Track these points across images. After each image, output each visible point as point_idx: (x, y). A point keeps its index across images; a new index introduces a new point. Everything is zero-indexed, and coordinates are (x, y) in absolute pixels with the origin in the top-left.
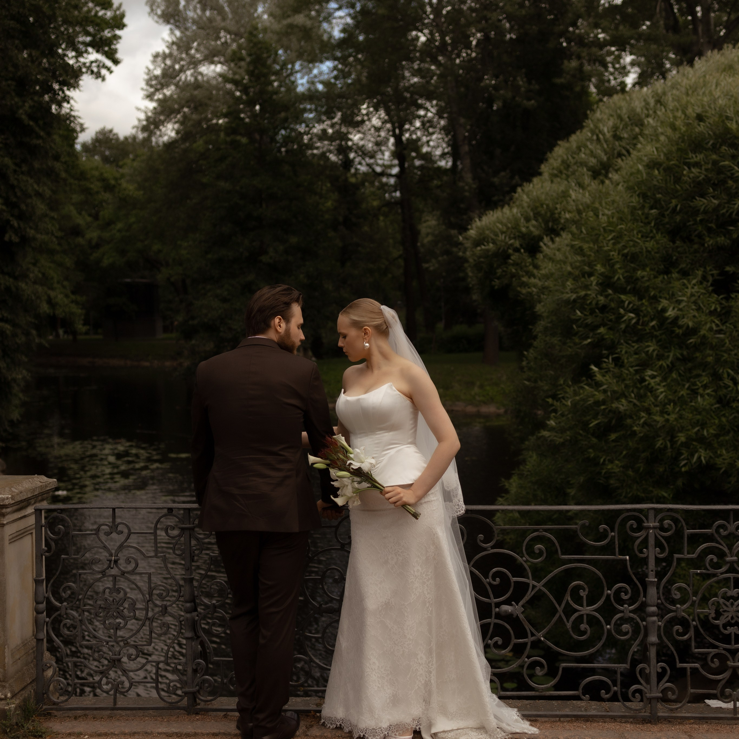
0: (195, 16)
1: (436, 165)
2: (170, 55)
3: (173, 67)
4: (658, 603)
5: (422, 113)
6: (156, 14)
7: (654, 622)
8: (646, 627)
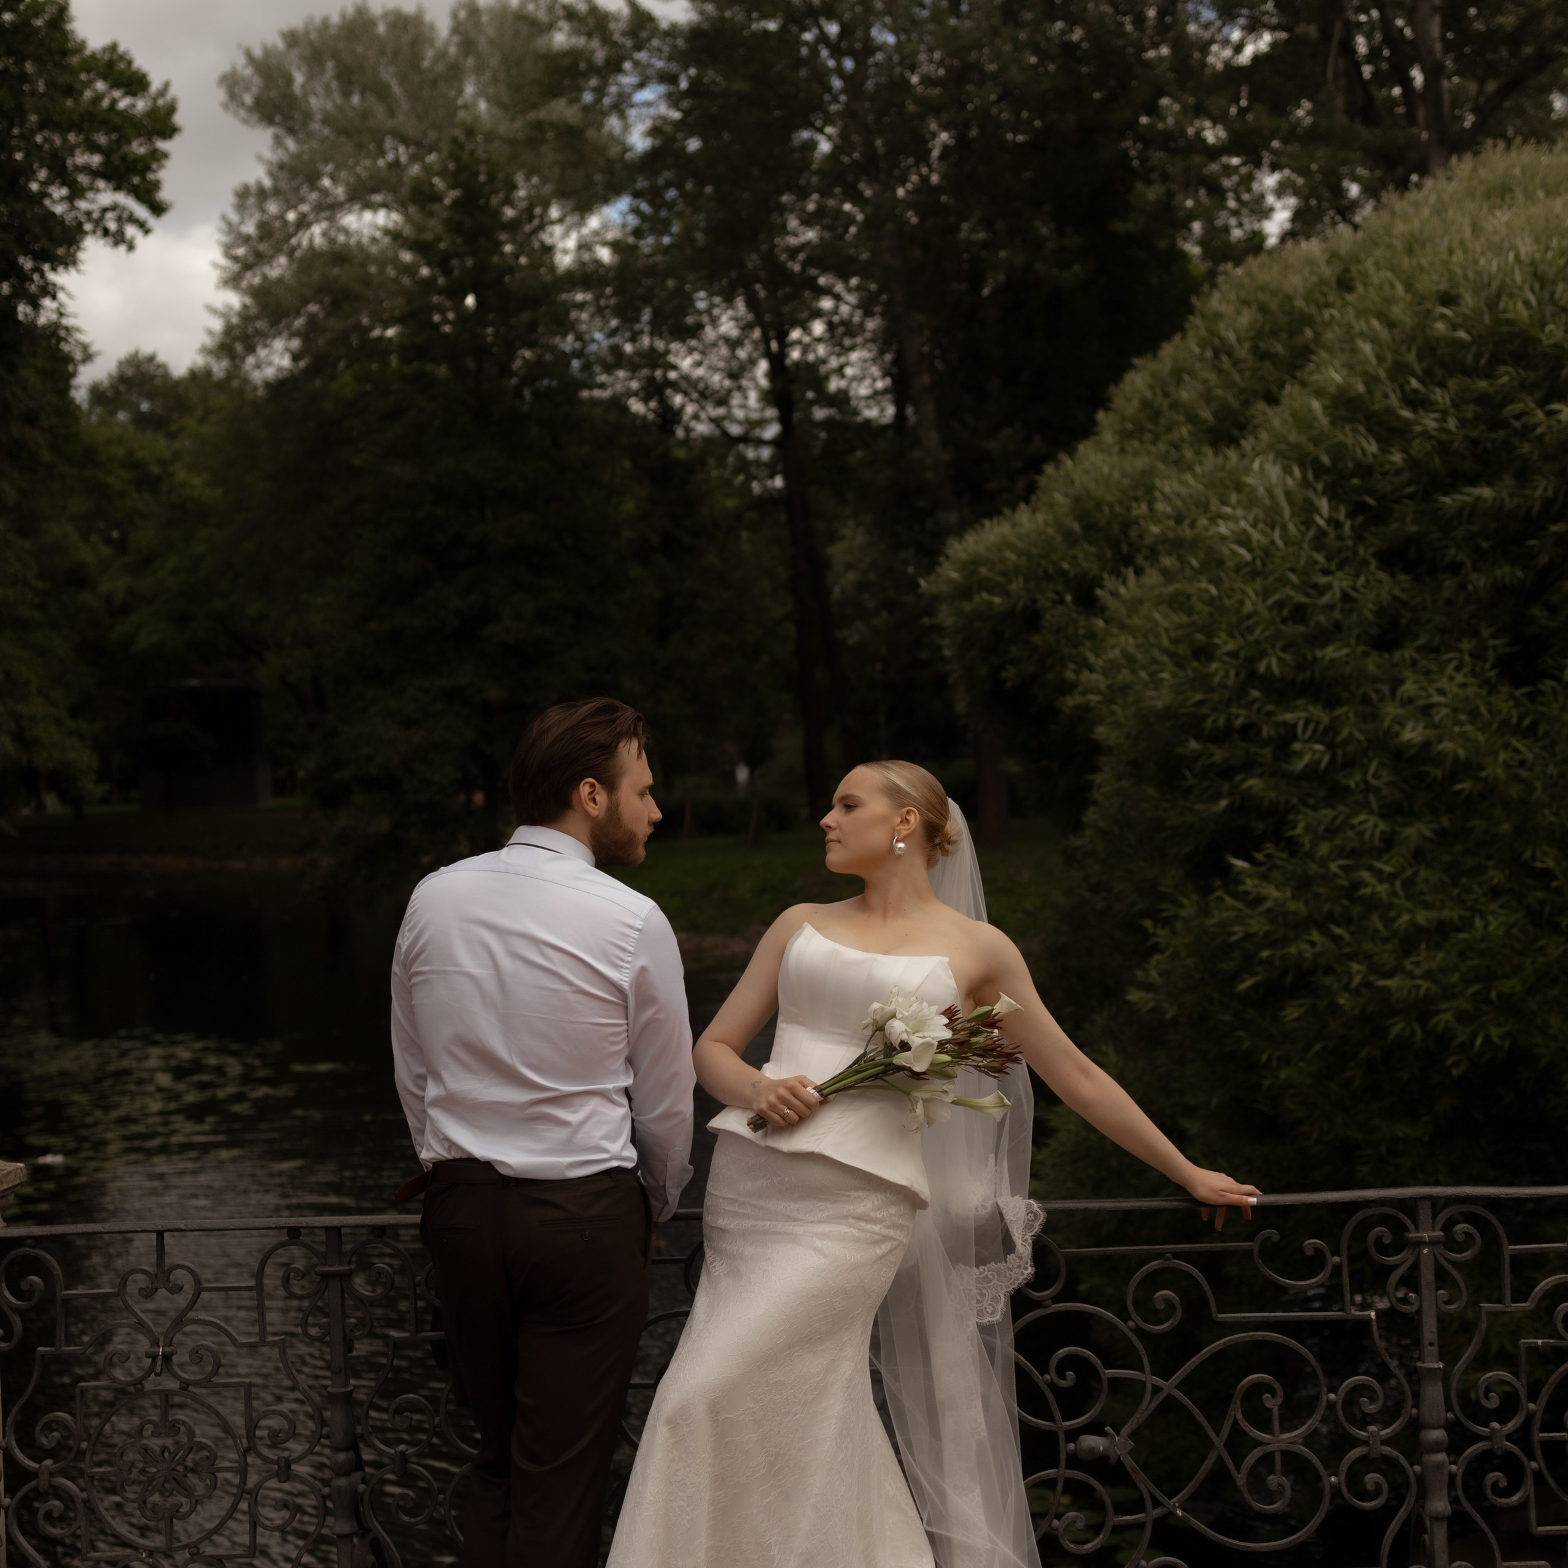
0: (329, 106)
1: (859, 419)
2: (277, 192)
3: (282, 217)
4: (1447, 1420)
5: (826, 304)
6: (242, 104)
7: (1440, 1466)
8: (1420, 1479)
